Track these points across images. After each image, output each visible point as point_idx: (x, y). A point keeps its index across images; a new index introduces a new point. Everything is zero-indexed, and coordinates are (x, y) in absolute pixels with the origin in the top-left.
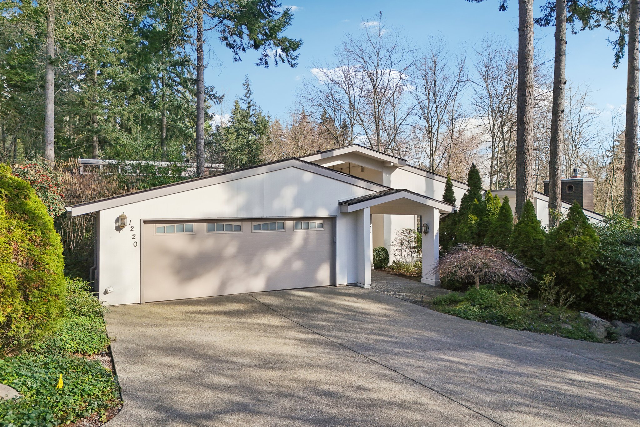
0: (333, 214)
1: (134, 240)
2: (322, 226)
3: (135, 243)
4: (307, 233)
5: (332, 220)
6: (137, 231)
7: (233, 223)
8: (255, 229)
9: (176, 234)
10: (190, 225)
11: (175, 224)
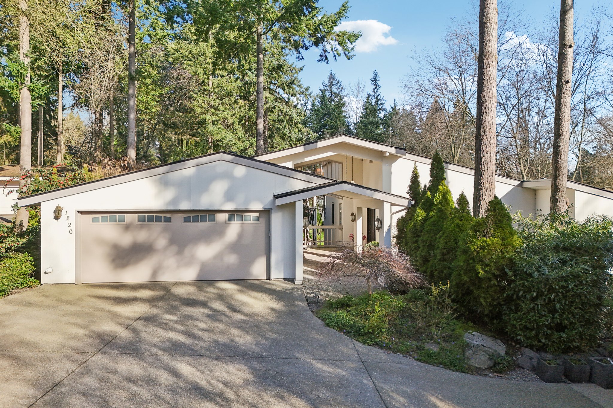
0: (267, 207)
1: (70, 228)
2: (257, 219)
3: (71, 231)
4: (242, 226)
5: (266, 213)
6: (72, 220)
7: (163, 215)
8: (185, 221)
9: (109, 223)
10: (121, 215)
11: (109, 215)
